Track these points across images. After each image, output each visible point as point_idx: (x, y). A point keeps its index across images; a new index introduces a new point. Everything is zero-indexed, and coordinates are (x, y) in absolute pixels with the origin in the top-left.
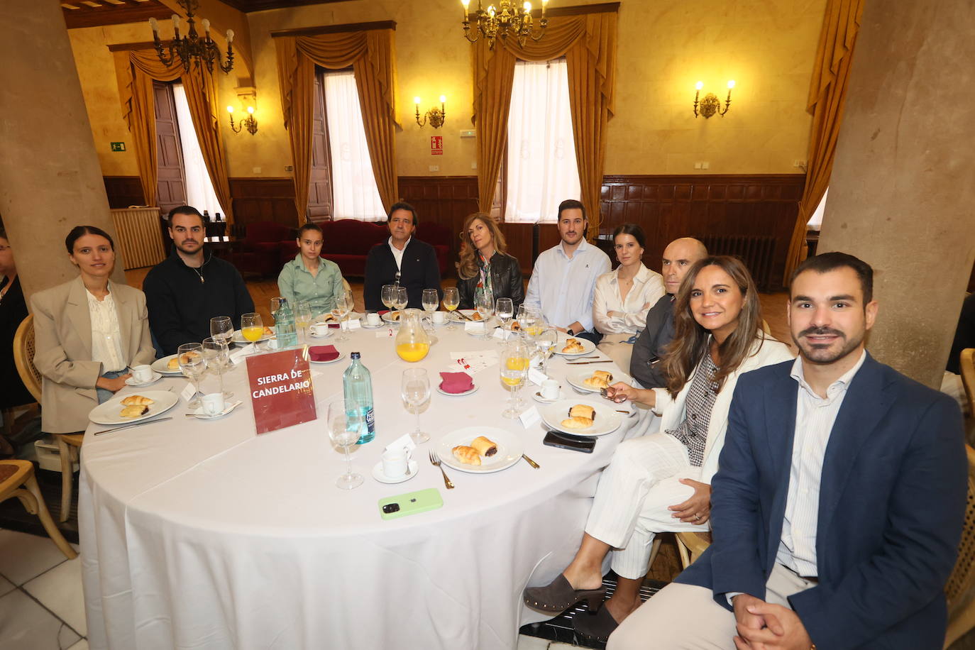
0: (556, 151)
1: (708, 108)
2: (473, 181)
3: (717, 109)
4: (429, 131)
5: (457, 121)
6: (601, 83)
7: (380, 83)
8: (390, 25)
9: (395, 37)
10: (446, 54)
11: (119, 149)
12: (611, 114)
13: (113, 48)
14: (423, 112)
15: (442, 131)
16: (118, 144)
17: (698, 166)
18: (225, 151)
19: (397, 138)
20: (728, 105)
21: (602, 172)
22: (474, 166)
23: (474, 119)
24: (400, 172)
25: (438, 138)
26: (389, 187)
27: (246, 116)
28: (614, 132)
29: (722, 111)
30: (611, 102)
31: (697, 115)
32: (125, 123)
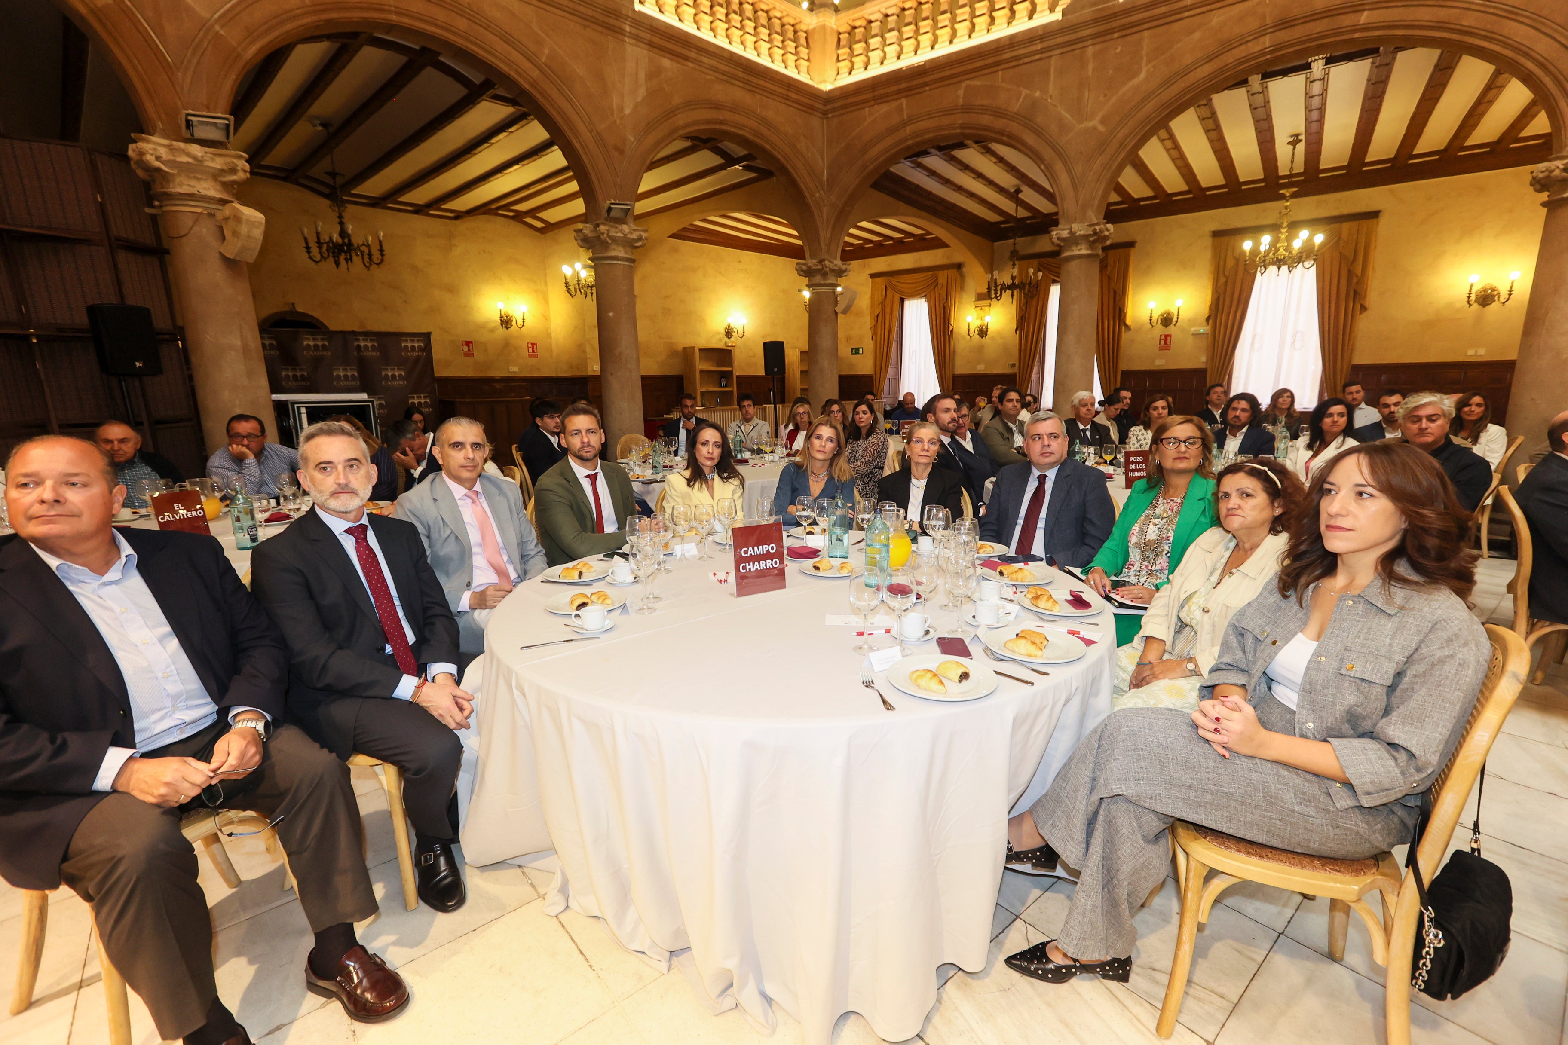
0: (1294, 342)
1: (1486, 298)
2: (1200, 373)
3: (1496, 298)
4: (1159, 330)
5: (1189, 320)
6: (1355, 280)
7: (1115, 292)
8: (1131, 244)
9: (1133, 252)
10: (1184, 265)
11: (858, 353)
12: (1364, 308)
13: (873, 276)
14: (1155, 316)
15: (1171, 330)
16: (858, 349)
17: (1471, 352)
18: (954, 352)
19: (1125, 336)
20: (1510, 295)
21: (1350, 362)
22: (1204, 359)
23: (1208, 319)
24: (1124, 366)
25: (1166, 336)
26: (1112, 379)
27: (978, 323)
28: (1365, 325)
29: (1502, 300)
30: (1365, 297)
31: (1470, 305)
32: (869, 334)
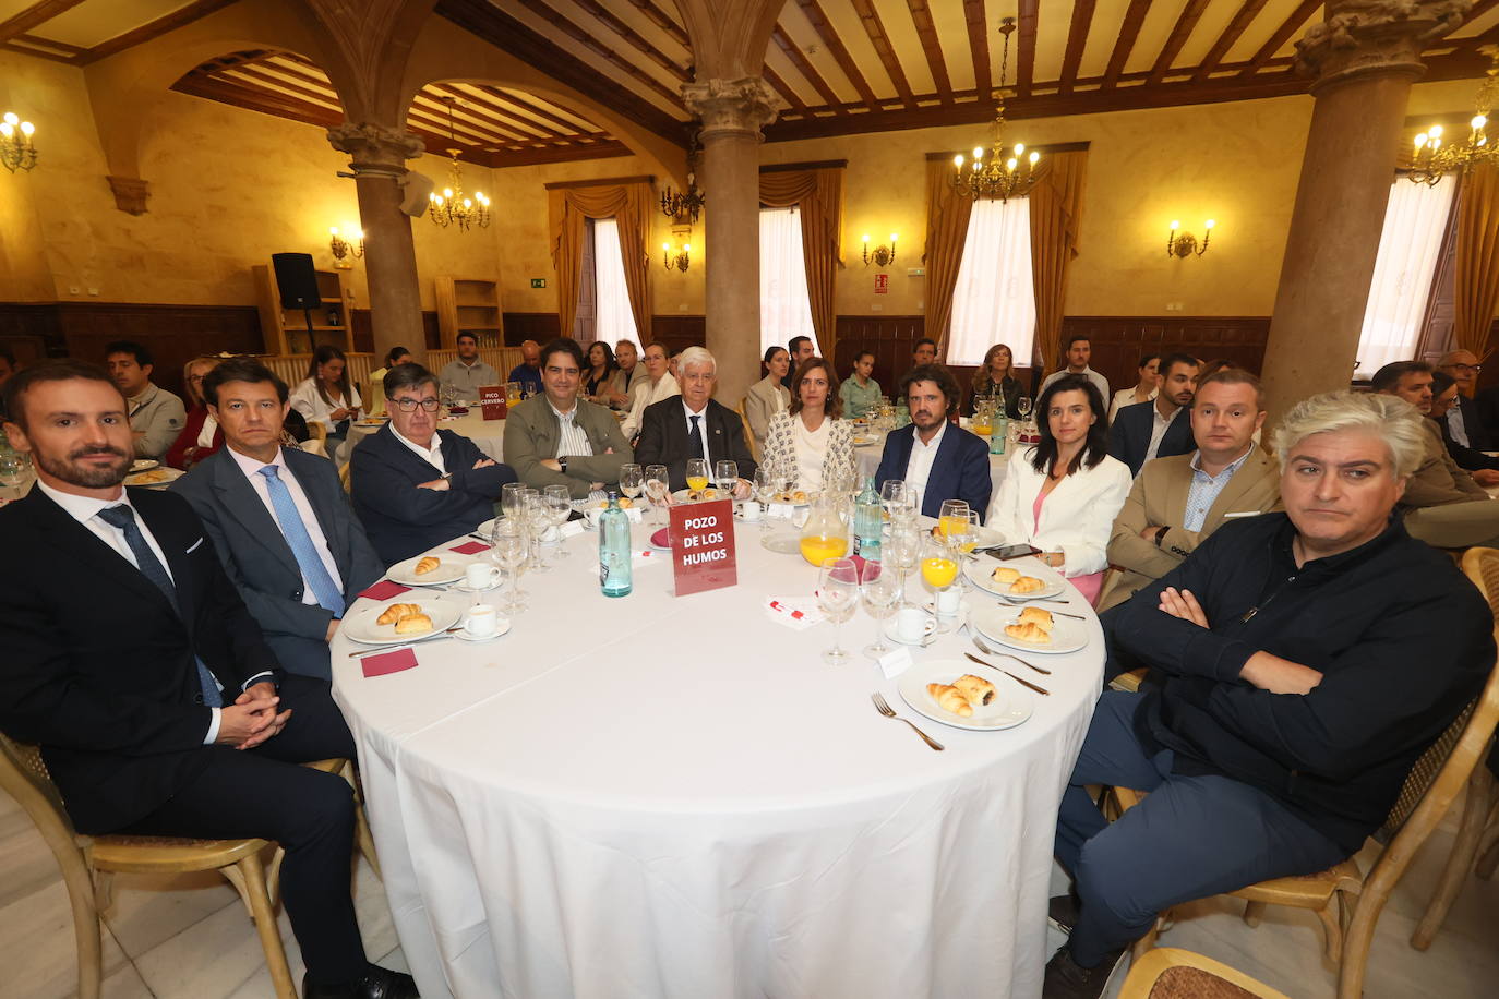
0: (1009, 290)
1: (1184, 247)
2: (917, 321)
3: (1193, 249)
4: (875, 268)
5: (906, 259)
6: (1066, 220)
7: (826, 221)
8: (842, 163)
9: (846, 174)
10: (899, 193)
11: (539, 286)
12: (1075, 253)
13: (549, 187)
14: (870, 251)
15: (887, 270)
16: (539, 281)
17: (1170, 307)
18: (652, 288)
19: (839, 275)
20: (1205, 245)
21: (1061, 313)
22: (921, 305)
23: (924, 258)
24: (839, 311)
25: (883, 277)
26: (827, 324)
27: (678, 253)
28: (1076, 272)
29: (1199, 251)
30: (1075, 240)
31: (1171, 255)
32: (550, 261)
